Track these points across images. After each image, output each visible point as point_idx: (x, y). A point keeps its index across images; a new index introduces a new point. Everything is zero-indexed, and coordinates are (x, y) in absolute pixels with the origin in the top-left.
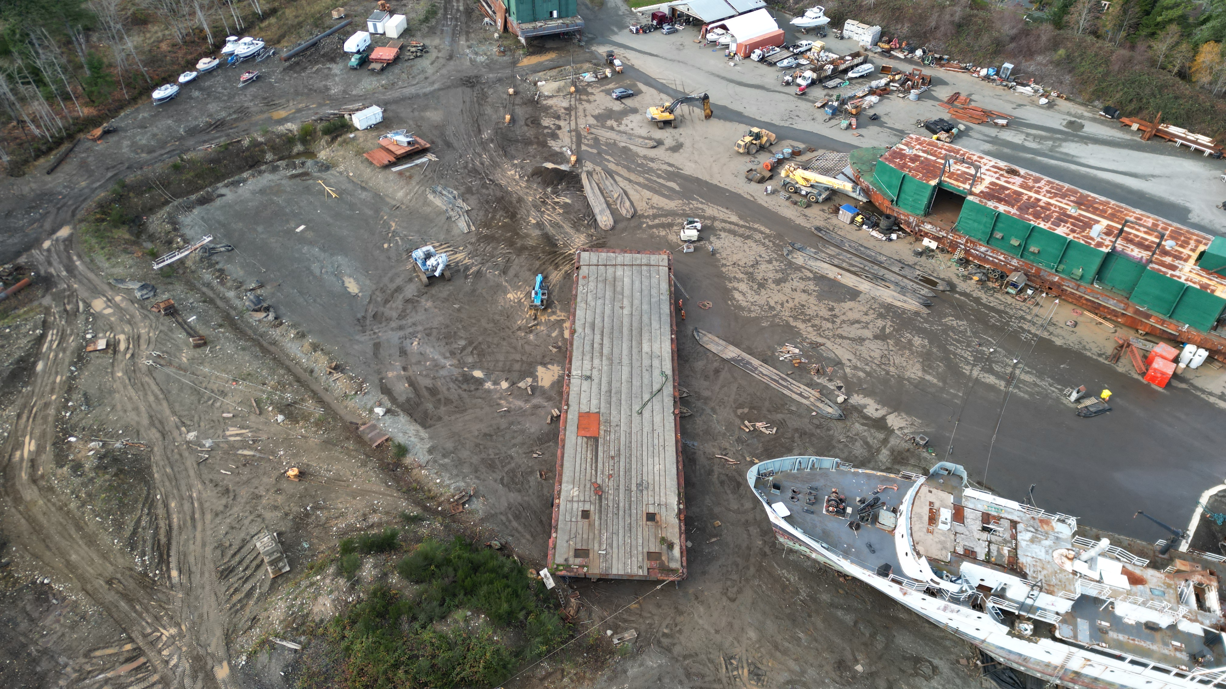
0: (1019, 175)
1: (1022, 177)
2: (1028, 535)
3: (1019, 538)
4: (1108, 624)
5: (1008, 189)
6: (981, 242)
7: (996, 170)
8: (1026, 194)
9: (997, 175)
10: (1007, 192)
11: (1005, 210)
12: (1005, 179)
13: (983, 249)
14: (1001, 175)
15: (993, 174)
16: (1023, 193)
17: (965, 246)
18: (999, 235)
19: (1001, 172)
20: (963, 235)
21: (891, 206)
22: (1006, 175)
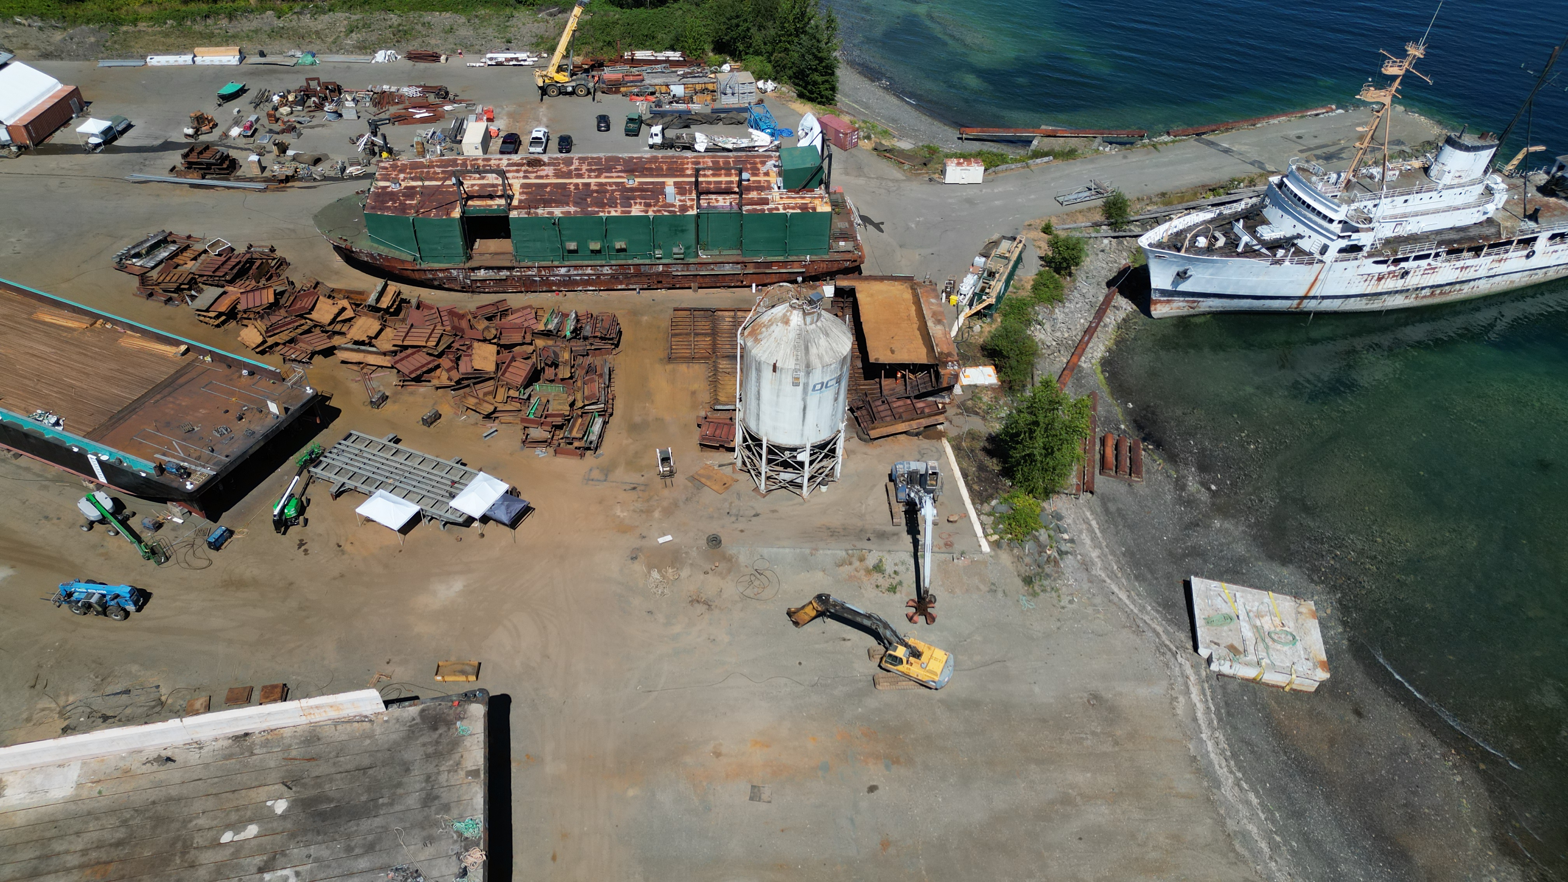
0: (545, 164)
1: (549, 164)
5: (546, 185)
6: (556, 263)
7: (515, 168)
8: (571, 183)
9: (521, 174)
10: (548, 189)
11: (562, 213)
12: (534, 175)
13: (563, 271)
14: (526, 171)
15: (516, 174)
16: (566, 184)
17: (540, 276)
18: (572, 246)
19: (523, 168)
20: (530, 264)
21: (418, 267)
22: (530, 169)
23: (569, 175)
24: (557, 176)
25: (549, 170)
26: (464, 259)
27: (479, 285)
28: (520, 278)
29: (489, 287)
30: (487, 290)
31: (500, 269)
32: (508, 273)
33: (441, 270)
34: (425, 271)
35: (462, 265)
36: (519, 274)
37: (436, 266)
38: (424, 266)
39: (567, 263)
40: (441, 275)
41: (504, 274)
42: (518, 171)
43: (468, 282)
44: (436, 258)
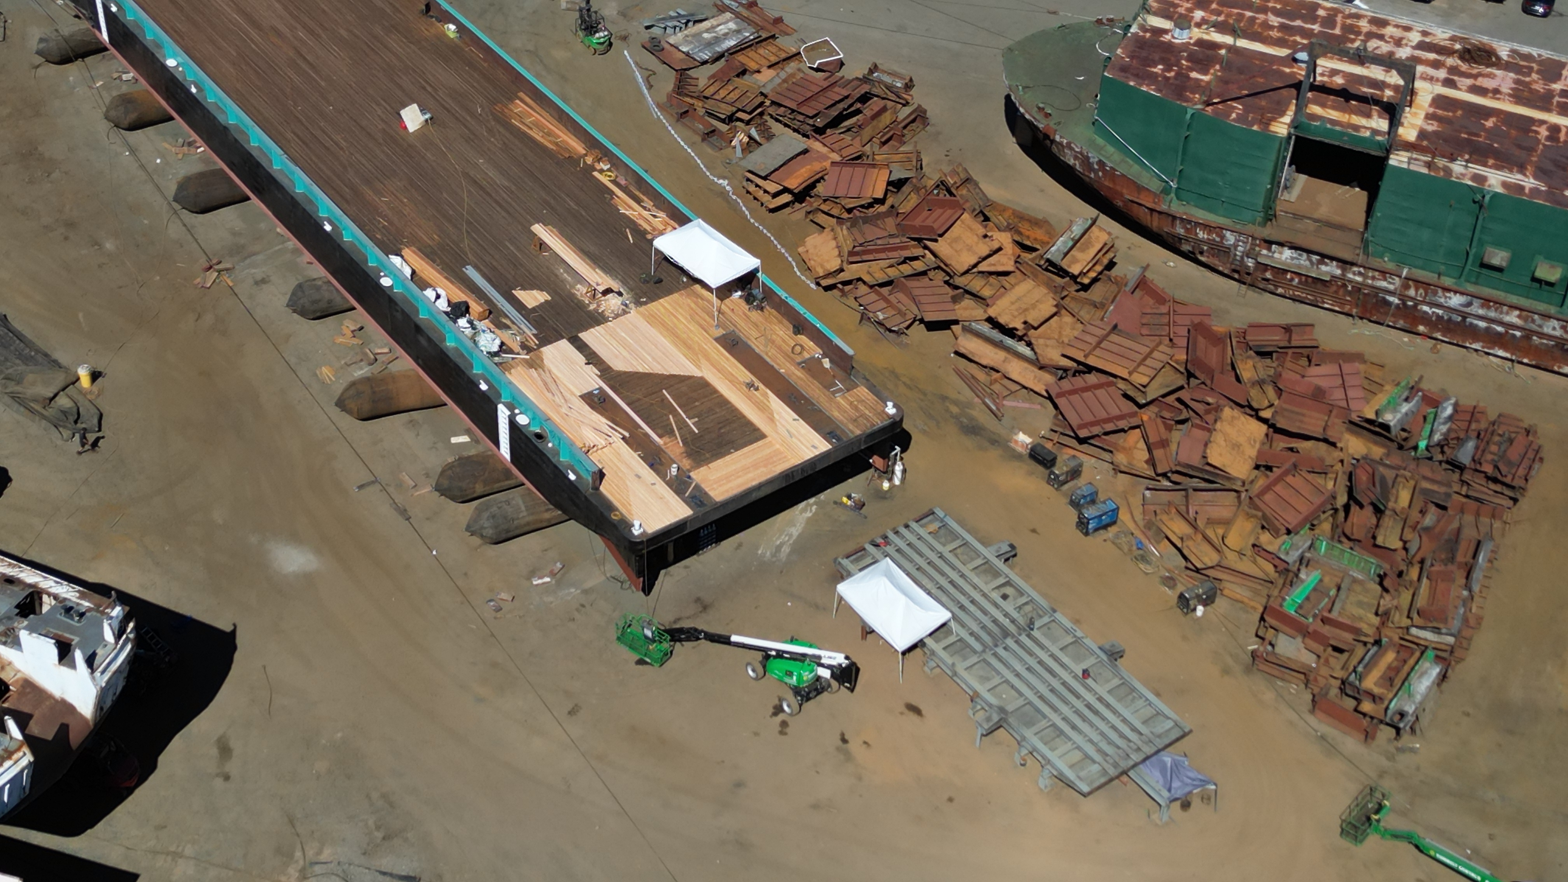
0: (1498, 63)
1: (1507, 66)
5: (1488, 112)
6: (1447, 281)
7: (1432, 56)
8: (1542, 122)
9: (1442, 74)
10: (1490, 123)
11: (1505, 184)
12: (1469, 82)
13: (1456, 301)
14: (1453, 70)
15: (1430, 71)
16: (1532, 121)
17: (1403, 298)
18: (1498, 257)
19: (1451, 61)
20: (1390, 266)
21: (1164, 207)
22: (1464, 67)
23: (1544, 102)
24: (1518, 97)
25: (1504, 80)
26: (1259, 217)
27: (1268, 275)
28: (1358, 289)
29: (1289, 284)
30: (1280, 291)
31: (1324, 257)
32: (1338, 272)
33: (1206, 227)
34: (1174, 218)
35: (1251, 229)
36: (1359, 279)
37: (1201, 215)
38: (1176, 207)
39: (1471, 288)
40: (1201, 235)
41: (1331, 269)
42: (1436, 65)
43: (1250, 263)
44: (1205, 200)
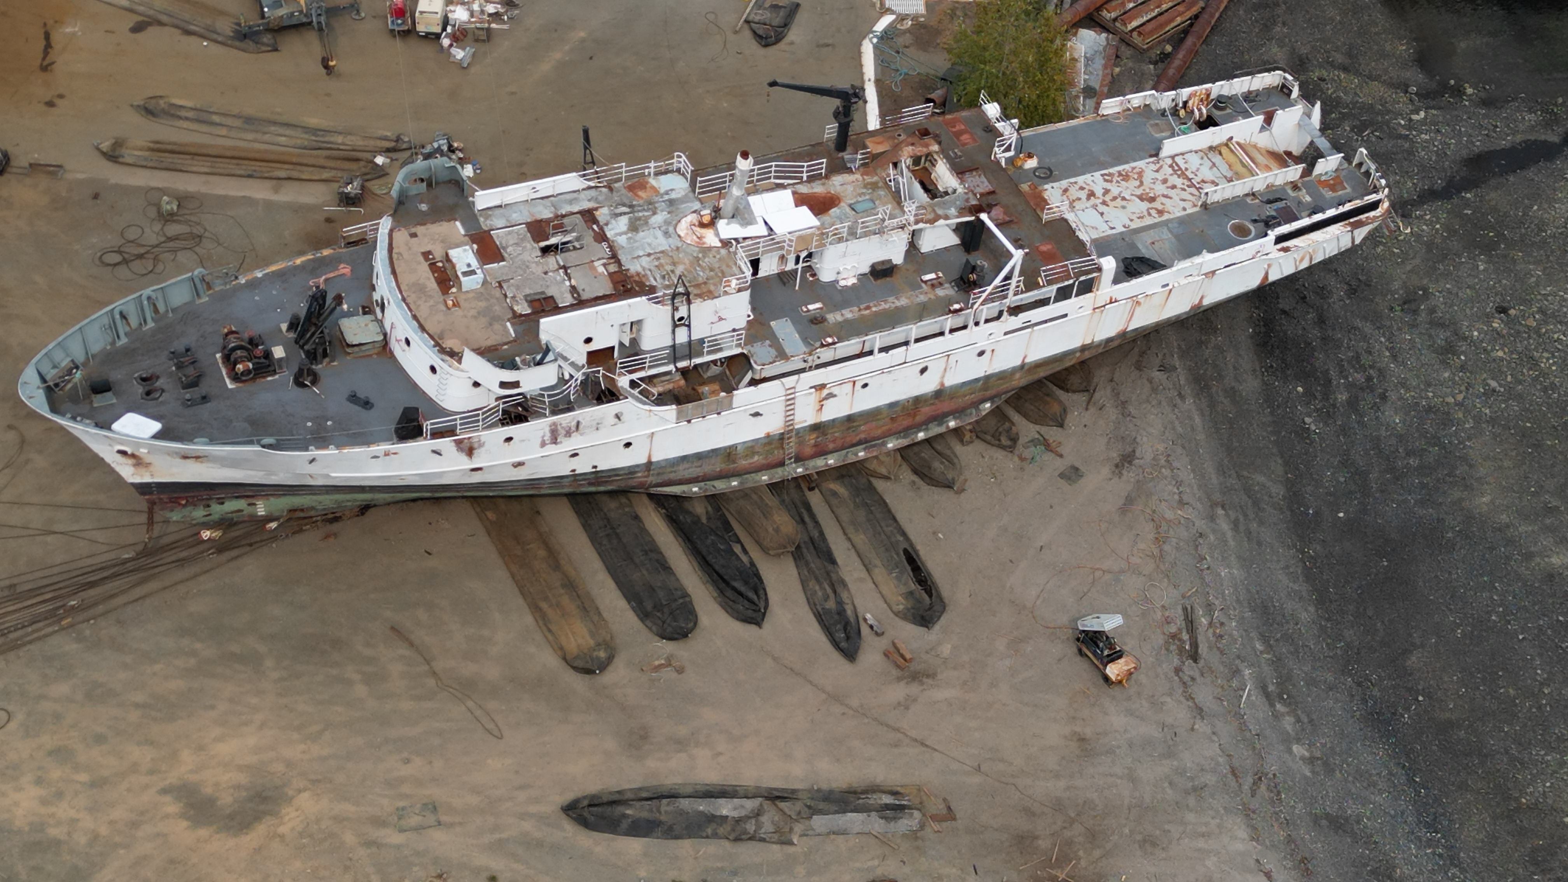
2: (623, 223)
3: (609, 234)
4: (818, 305)
